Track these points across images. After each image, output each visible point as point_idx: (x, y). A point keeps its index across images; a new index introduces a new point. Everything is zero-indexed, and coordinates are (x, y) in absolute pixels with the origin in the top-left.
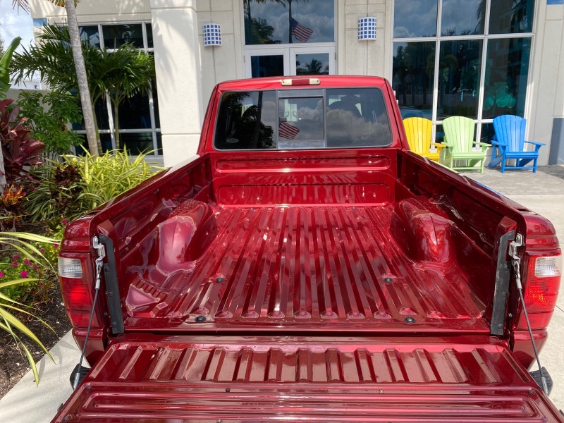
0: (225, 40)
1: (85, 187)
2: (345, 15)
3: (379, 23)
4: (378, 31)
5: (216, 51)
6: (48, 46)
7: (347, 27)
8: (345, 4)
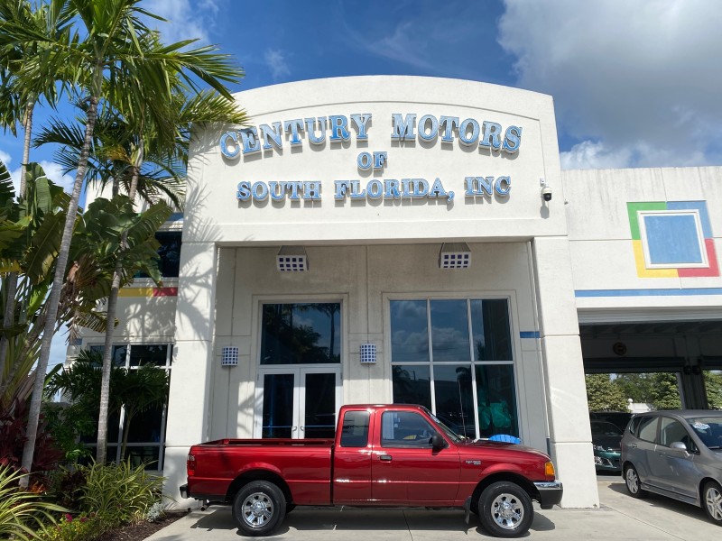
0: (241, 361)
1: (87, 490)
2: (349, 342)
3: (379, 349)
4: (378, 356)
5: (232, 370)
6: (80, 367)
7: (351, 351)
8: (349, 333)
